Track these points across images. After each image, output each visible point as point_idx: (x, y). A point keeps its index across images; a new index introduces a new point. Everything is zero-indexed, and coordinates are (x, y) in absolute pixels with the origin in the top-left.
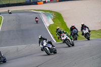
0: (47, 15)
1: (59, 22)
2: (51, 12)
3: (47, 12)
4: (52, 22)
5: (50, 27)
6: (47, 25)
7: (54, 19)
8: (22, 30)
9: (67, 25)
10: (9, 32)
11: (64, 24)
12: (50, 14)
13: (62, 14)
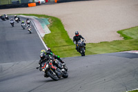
0: (41, 21)
1: (59, 31)
2: (47, 17)
3: (41, 18)
4: (48, 31)
5: (45, 38)
6: (41, 35)
7: (51, 26)
8: (7, 43)
11: (64, 33)
12: (46, 20)
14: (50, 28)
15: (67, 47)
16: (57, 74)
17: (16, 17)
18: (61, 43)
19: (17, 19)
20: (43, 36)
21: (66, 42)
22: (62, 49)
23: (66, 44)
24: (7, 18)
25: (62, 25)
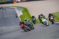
0: (19, 9)
1: (26, 14)
2: (21, 7)
4: (22, 14)
7: (23, 12)
12: (21, 9)
20: (19, 16)
25: (28, 11)
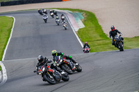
0: (75, 16)
1: (93, 26)
2: (81, 11)
3: (76, 12)
4: (82, 26)
5: (79, 32)
6: (75, 29)
7: (85, 21)
8: (41, 37)
9: (103, 29)
10: (24, 38)
11: (98, 28)
12: (80, 14)
13: (96, 14)
14: (84, 22)
15: (101, 42)
16: (54, 78)
17: (51, 12)
18: (95, 37)
19: (52, 14)
20: (77, 30)
21: (101, 36)
22: (96, 43)
23: (100, 38)
24: (46, 13)
25: (96, 19)
